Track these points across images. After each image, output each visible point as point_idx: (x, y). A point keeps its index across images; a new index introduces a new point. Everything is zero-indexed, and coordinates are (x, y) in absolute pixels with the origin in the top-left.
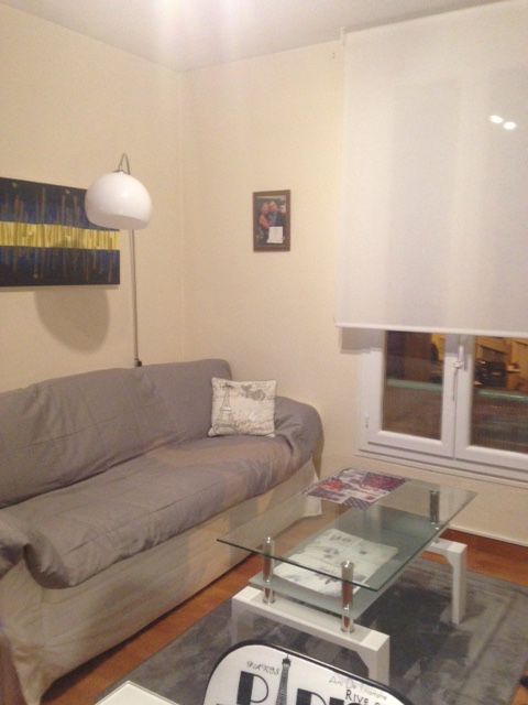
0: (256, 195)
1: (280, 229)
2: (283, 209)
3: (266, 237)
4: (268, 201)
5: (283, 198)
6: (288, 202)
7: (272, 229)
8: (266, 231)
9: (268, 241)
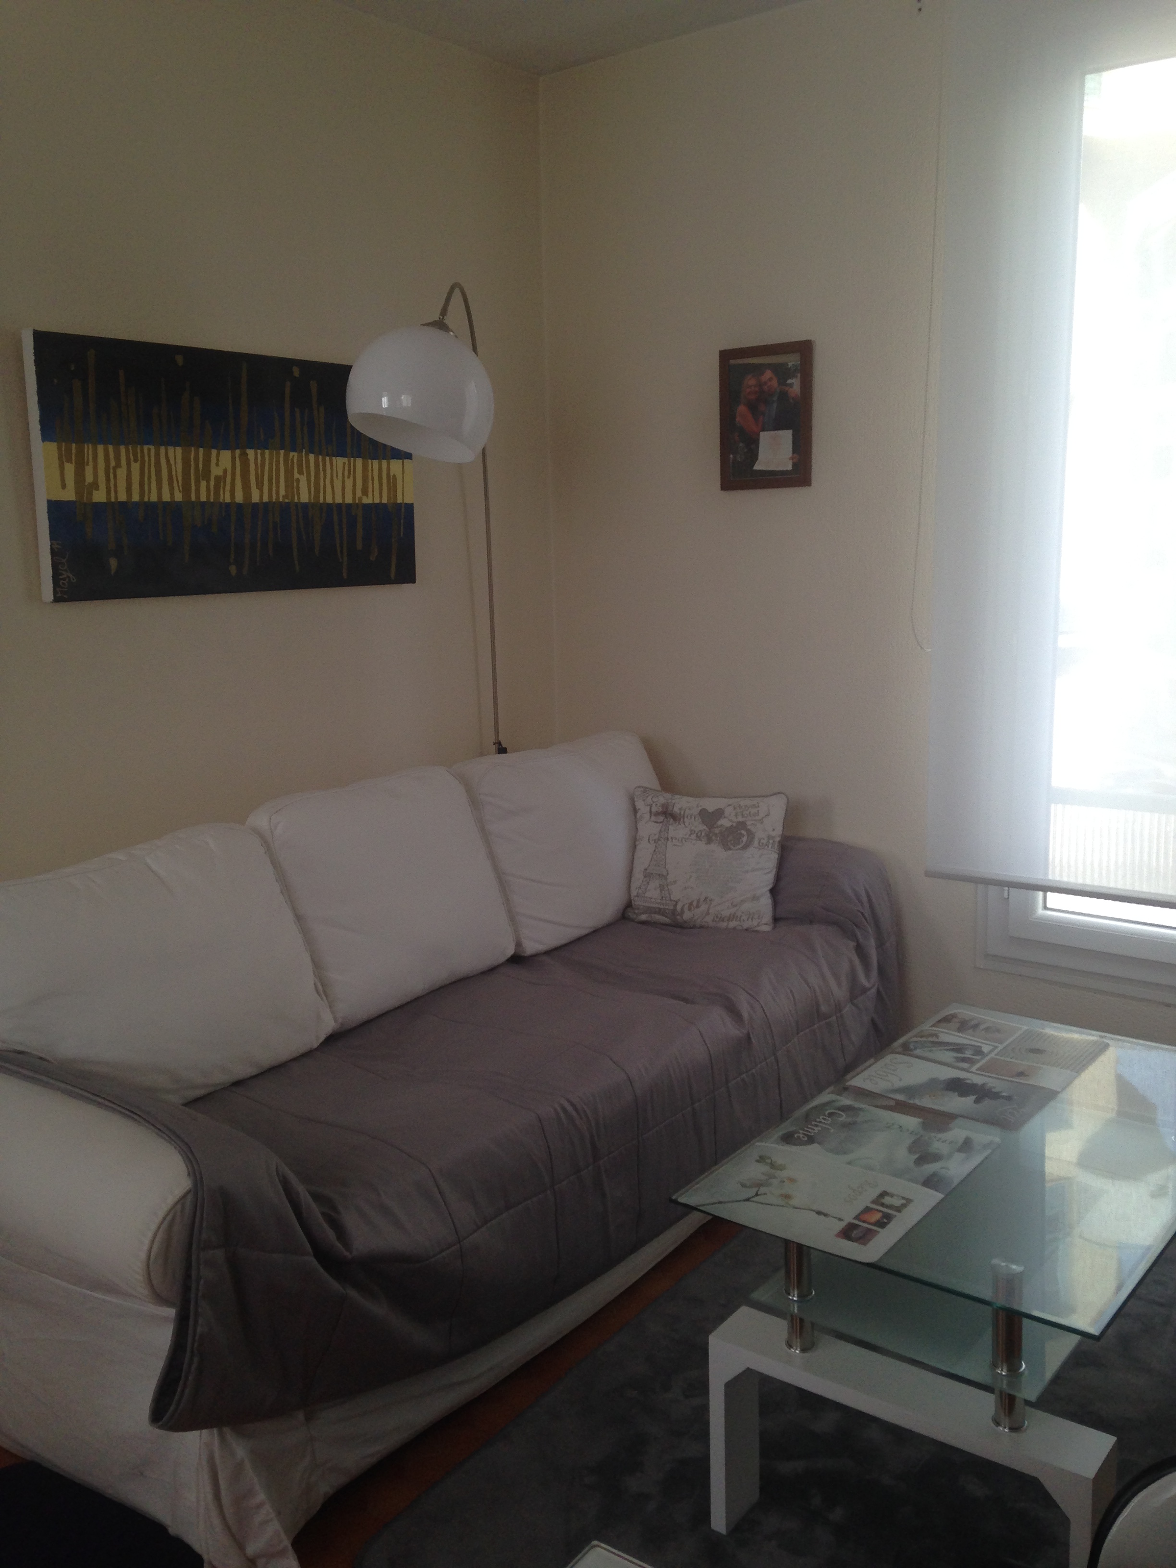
0: (726, 356)
1: (786, 436)
2: (795, 385)
3: (753, 456)
4: (758, 369)
5: (792, 360)
6: (806, 371)
7: (765, 437)
8: (752, 444)
9: (757, 467)
